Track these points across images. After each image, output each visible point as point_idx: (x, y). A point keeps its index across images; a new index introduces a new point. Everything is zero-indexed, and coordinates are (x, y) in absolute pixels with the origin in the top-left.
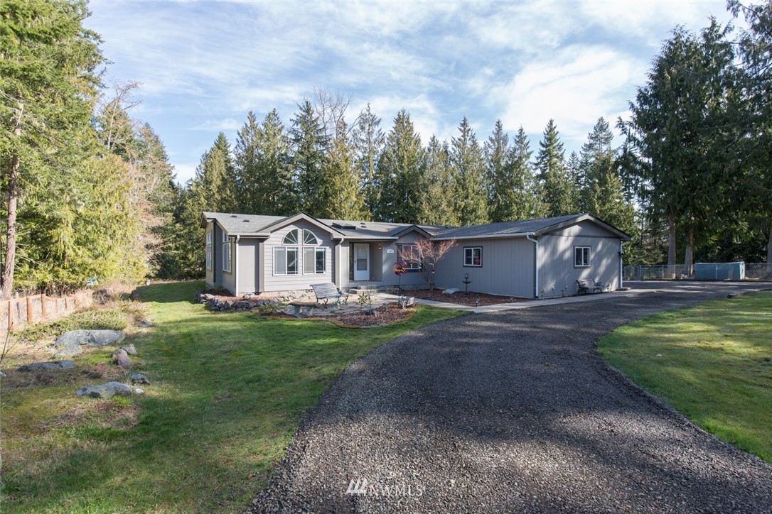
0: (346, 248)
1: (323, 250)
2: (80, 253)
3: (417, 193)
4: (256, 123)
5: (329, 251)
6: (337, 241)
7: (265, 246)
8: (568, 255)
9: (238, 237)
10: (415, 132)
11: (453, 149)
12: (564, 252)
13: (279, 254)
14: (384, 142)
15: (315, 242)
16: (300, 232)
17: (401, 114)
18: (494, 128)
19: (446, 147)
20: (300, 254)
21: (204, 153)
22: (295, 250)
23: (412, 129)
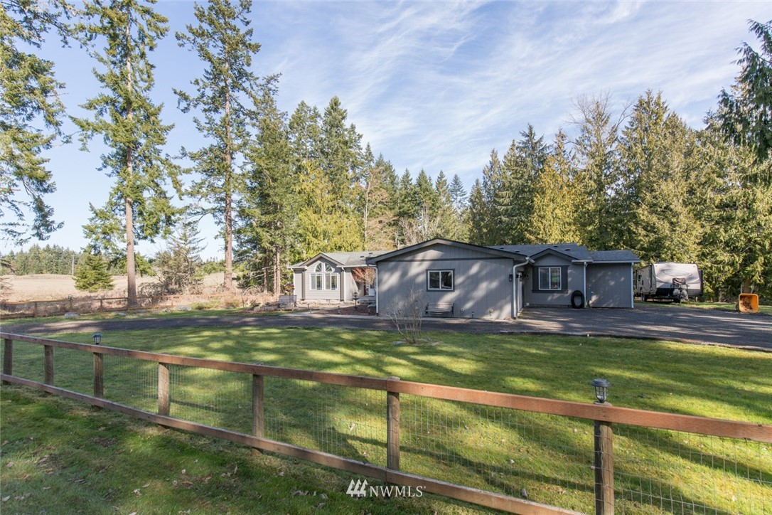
0: (349, 273)
1: (335, 275)
5: (338, 275)
6: (342, 269)
7: (306, 274)
8: (421, 278)
12: (418, 275)
13: (313, 278)
15: (331, 270)
16: (323, 265)
20: (323, 278)
22: (321, 275)
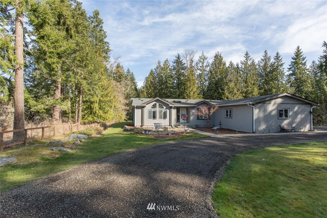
0: (175, 110)
1: (166, 111)
2: (100, 112)
3: (223, 86)
4: (160, 64)
5: (168, 111)
6: (171, 107)
7: (145, 109)
8: (274, 113)
9: (135, 106)
10: (223, 60)
11: (241, 65)
12: (272, 111)
13: (150, 112)
14: (209, 66)
15: (163, 108)
16: (157, 104)
17: (217, 54)
18: (263, 54)
19: (237, 65)
20: (157, 112)
21: (146, 77)
22: (155, 111)
23: (222, 59)
